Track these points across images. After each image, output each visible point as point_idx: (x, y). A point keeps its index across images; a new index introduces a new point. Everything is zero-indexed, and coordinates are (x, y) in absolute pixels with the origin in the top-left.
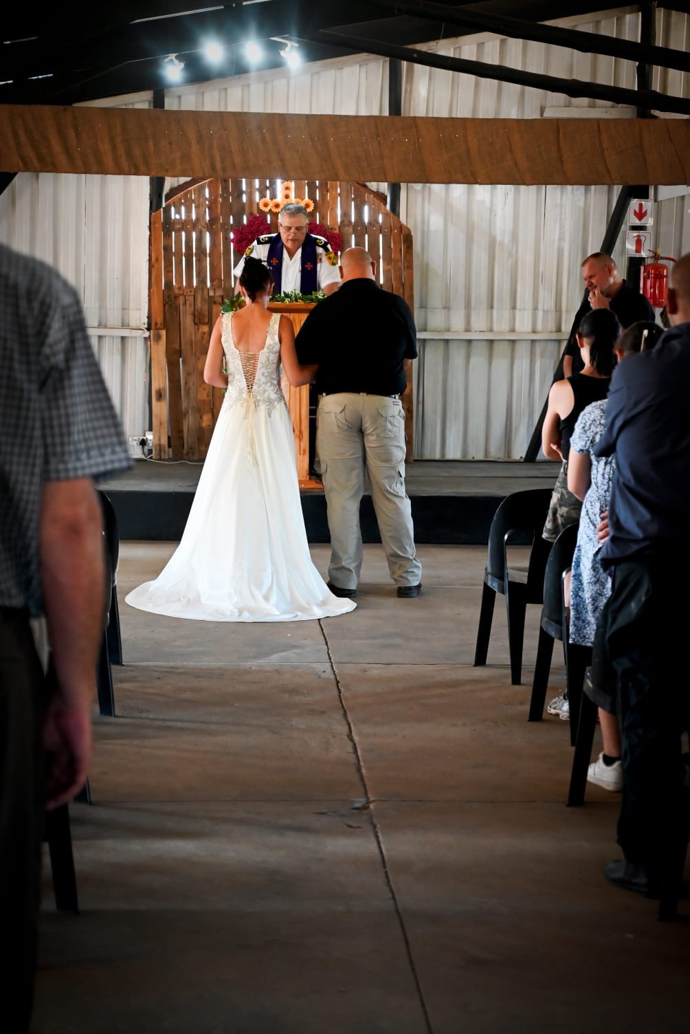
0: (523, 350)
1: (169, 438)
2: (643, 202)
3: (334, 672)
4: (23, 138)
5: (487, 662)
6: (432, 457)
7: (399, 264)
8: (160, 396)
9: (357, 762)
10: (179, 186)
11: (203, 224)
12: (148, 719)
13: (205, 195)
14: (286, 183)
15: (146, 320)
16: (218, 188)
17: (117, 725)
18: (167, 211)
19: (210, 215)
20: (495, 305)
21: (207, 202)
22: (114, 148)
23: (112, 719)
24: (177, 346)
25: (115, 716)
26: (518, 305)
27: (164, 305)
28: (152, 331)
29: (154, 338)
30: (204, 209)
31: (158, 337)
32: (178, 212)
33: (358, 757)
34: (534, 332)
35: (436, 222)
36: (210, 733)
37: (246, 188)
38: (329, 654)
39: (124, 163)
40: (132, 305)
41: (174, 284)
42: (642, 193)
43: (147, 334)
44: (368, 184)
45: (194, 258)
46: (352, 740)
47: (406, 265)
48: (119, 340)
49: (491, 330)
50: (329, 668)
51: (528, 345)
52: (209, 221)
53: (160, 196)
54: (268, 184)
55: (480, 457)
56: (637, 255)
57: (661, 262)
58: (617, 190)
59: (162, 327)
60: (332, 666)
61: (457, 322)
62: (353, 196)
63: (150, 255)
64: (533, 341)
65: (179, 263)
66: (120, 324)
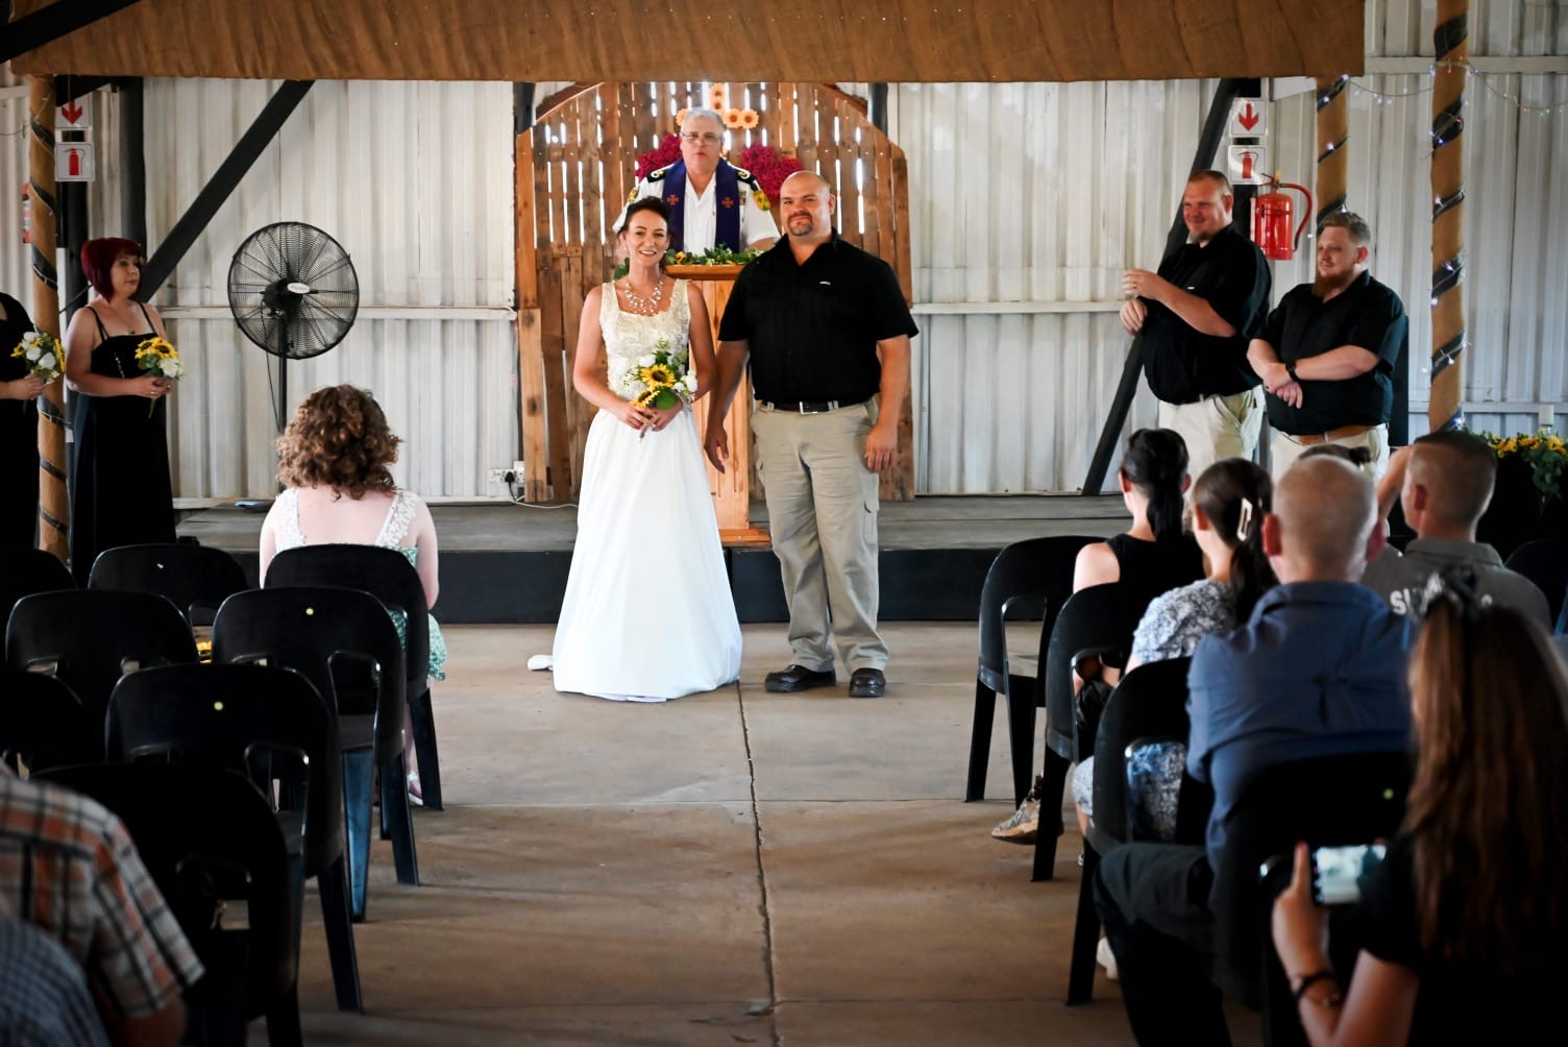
0: (1077, 327)
1: (548, 470)
2: (1253, 104)
3: (756, 813)
4: (313, 30)
5: (986, 796)
6: (945, 492)
7: (889, 202)
8: (534, 407)
9: (766, 946)
10: (557, 94)
11: (594, 150)
12: (467, 887)
13: (595, 107)
14: (717, 86)
15: (511, 295)
16: (614, 95)
17: (419, 897)
18: (539, 131)
19: (604, 136)
20: (1035, 262)
21: (599, 117)
22: (448, 40)
23: (413, 890)
24: (557, 333)
25: (420, 885)
26: (1069, 262)
27: (538, 272)
28: (520, 311)
29: (523, 322)
30: (593, 128)
31: (530, 320)
32: (556, 132)
33: (768, 937)
34: (1094, 300)
35: (942, 139)
36: (557, 907)
37: (658, 95)
38: (752, 787)
39: (465, 64)
40: (491, 274)
41: (552, 240)
42: (1251, 89)
43: (513, 315)
44: (840, 85)
45: (581, 202)
46: (765, 913)
47: (898, 204)
48: (473, 325)
49: (1030, 300)
50: (750, 809)
51: (1086, 320)
52: (603, 145)
53: (528, 109)
54: (689, 89)
55: (1016, 489)
56: (1246, 182)
57: (1281, 191)
58: (1213, 85)
59: (535, 305)
60: (754, 805)
61: (979, 287)
62: (816, 103)
63: (515, 198)
64: (1092, 314)
65: (559, 209)
66: (473, 301)
